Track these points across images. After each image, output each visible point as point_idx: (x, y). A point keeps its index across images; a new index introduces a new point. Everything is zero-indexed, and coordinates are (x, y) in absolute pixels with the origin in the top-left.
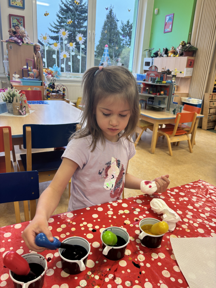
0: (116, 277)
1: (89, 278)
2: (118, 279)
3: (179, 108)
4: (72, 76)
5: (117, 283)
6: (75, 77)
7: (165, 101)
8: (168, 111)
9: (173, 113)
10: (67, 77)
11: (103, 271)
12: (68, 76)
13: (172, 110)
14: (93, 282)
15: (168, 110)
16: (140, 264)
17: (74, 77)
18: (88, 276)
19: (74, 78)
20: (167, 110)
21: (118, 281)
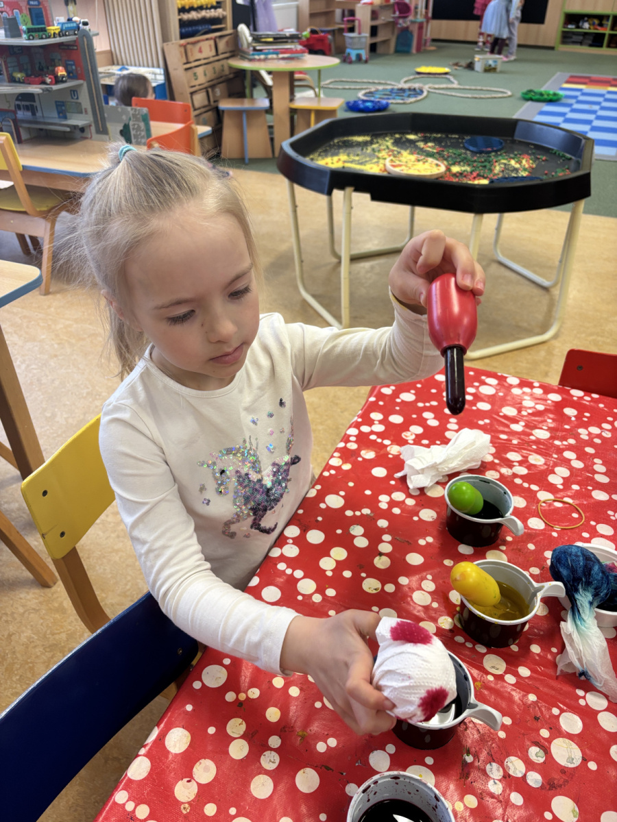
2: (511, 762)
3: (137, 120)
5: (520, 775)
7: (79, 101)
8: (104, 137)
9: (122, 138)
13: (114, 128)
21: (515, 769)
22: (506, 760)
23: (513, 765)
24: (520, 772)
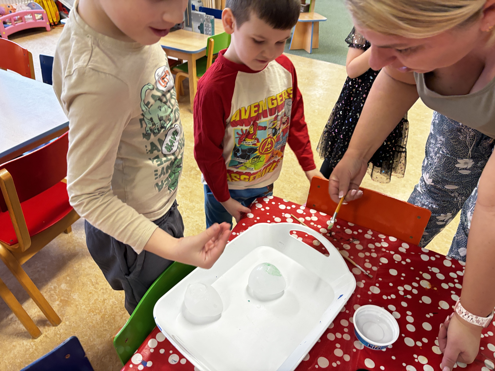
3: (208, 22)
8: (190, 29)
9: (199, 31)
13: (195, 25)
15: (189, 25)
20: (187, 26)
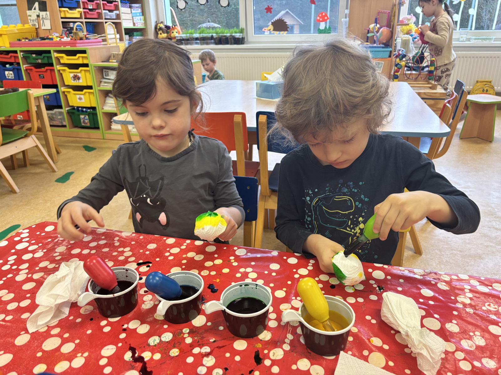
0: (211, 355)
1: (178, 336)
2: (212, 359)
4: (471, 37)
5: (204, 363)
6: (478, 39)
10: (461, 39)
11: (205, 337)
12: (462, 37)
14: (179, 342)
16: (264, 360)
17: (476, 39)
18: (182, 333)
19: (476, 41)
21: (208, 361)
22: (212, 357)
23: (210, 360)
24: (206, 363)
